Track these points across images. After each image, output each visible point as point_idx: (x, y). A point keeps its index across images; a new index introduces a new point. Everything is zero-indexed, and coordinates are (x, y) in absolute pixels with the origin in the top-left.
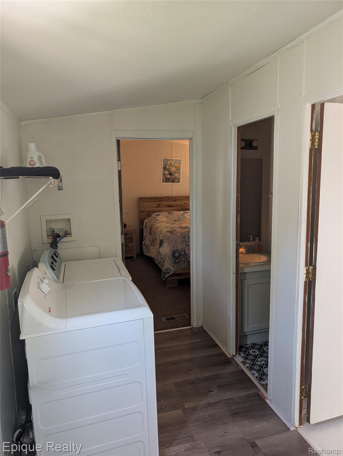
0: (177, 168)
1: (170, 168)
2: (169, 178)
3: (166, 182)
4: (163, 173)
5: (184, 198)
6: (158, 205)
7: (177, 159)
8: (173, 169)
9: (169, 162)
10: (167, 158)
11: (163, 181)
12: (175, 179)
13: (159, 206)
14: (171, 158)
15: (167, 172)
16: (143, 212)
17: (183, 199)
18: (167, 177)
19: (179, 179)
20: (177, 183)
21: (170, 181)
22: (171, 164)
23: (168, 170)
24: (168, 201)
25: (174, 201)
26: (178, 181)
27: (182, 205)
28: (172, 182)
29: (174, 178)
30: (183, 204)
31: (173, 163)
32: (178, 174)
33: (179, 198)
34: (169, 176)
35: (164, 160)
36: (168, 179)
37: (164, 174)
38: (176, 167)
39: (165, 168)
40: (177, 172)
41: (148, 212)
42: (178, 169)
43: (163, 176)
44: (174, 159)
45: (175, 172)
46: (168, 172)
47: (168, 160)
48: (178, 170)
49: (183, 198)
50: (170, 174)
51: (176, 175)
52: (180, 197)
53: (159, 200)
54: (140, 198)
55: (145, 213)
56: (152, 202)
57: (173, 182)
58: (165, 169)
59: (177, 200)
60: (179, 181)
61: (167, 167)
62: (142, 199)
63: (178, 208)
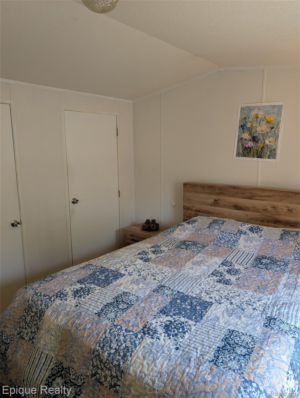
0: (271, 126)
1: (254, 125)
2: (251, 147)
3: (244, 156)
4: (239, 136)
5: (274, 195)
6: (215, 201)
7: (273, 104)
8: (261, 128)
9: (253, 113)
10: (249, 105)
11: (238, 155)
12: (265, 150)
13: (216, 203)
14: (259, 105)
15: (246, 136)
16: (189, 210)
17: (270, 196)
18: (247, 146)
19: (275, 150)
20: (269, 158)
21: (253, 154)
22: (257, 117)
23: (250, 130)
24: (236, 197)
25: (249, 198)
26: (272, 155)
27: (266, 210)
28: (258, 157)
29: (262, 148)
30: (270, 209)
31: (261, 114)
32: (271, 139)
33: (260, 193)
34: (250, 144)
35: (242, 109)
36: (249, 150)
37: (241, 139)
38: (268, 122)
39: (242, 127)
40: (269, 134)
41: (196, 211)
42: (272, 128)
43: (238, 144)
44: (264, 104)
45: (265, 135)
46: (250, 134)
47: (250, 109)
48: (273, 130)
49: (270, 194)
50: (254, 139)
51: (267, 142)
52: (262, 190)
53: (217, 191)
54: (185, 185)
55: (191, 212)
56: (204, 193)
57: (260, 156)
58: (243, 129)
59: (254, 196)
60: (275, 154)
61: (249, 125)
62: (188, 186)
63: (256, 215)
